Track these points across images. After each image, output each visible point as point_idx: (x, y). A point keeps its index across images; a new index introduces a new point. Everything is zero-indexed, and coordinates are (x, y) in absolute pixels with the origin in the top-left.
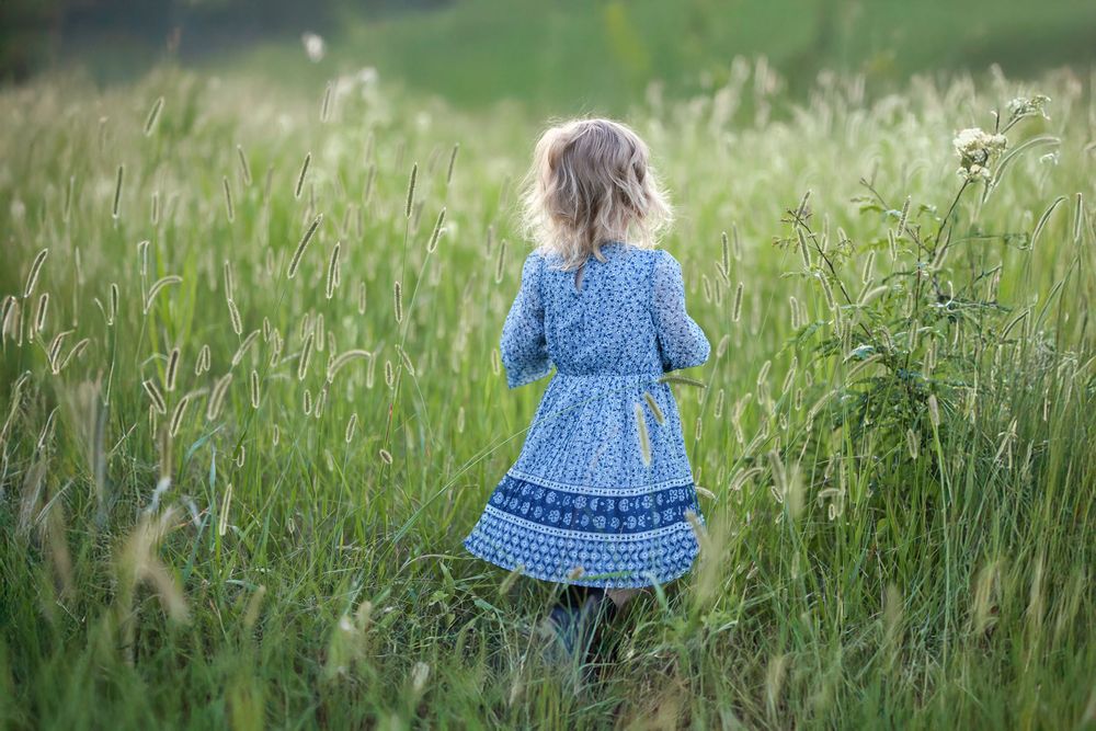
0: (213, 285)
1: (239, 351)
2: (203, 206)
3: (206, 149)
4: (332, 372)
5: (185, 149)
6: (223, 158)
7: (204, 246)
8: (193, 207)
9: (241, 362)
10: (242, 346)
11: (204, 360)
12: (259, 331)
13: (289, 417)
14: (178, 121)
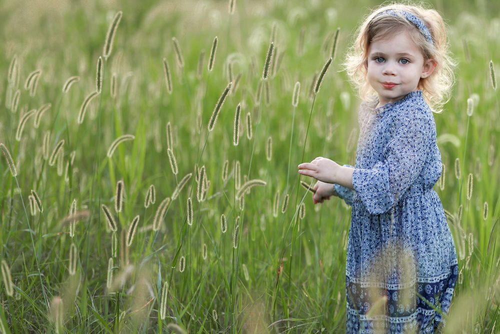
0: (159, 147)
1: (176, 190)
2: (152, 87)
3: (154, 41)
4: (239, 196)
5: (137, 41)
6: (168, 48)
7: (152, 118)
8: (143, 88)
9: (178, 198)
10: (179, 185)
11: (151, 196)
12: (191, 174)
13: (215, 243)
14: (131, 18)
